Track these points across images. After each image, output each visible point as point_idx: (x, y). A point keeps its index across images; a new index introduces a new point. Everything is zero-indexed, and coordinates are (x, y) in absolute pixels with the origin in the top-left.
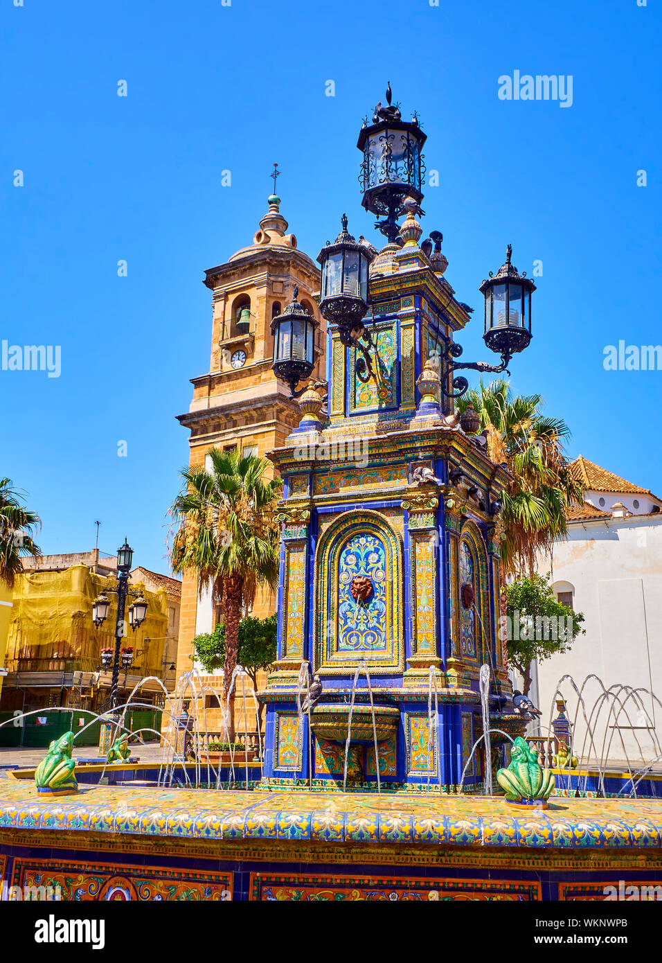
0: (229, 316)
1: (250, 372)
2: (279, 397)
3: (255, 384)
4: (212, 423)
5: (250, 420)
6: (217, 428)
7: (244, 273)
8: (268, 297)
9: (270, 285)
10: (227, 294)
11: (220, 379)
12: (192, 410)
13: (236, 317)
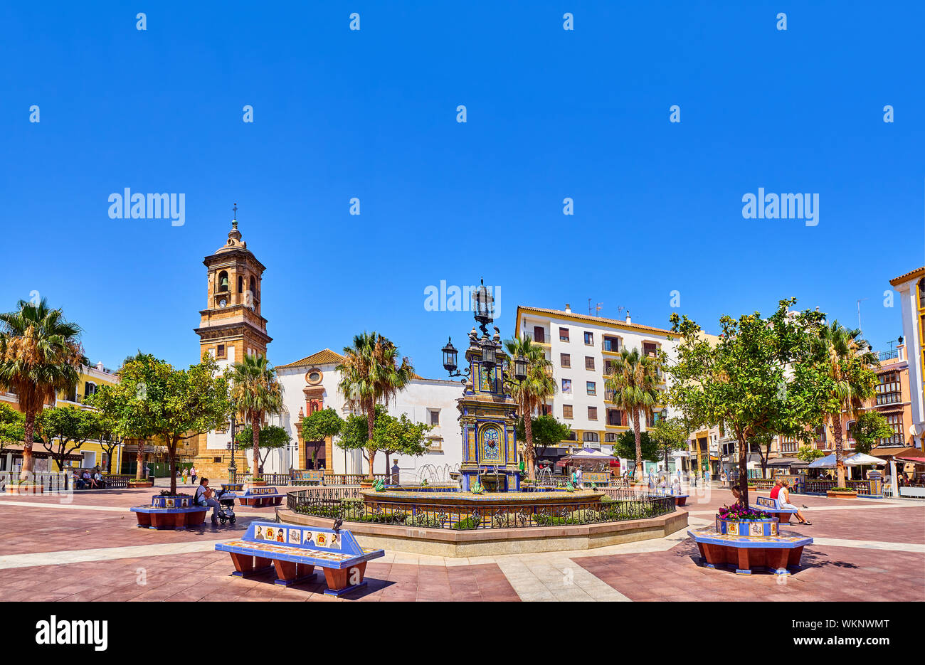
0: (217, 282)
1: (229, 310)
2: (244, 324)
3: (232, 316)
4: (212, 334)
5: (230, 334)
6: (214, 336)
7: (224, 260)
8: (237, 273)
9: (237, 267)
10: (216, 270)
11: (214, 312)
12: (201, 327)
13: (221, 282)
